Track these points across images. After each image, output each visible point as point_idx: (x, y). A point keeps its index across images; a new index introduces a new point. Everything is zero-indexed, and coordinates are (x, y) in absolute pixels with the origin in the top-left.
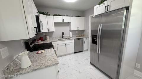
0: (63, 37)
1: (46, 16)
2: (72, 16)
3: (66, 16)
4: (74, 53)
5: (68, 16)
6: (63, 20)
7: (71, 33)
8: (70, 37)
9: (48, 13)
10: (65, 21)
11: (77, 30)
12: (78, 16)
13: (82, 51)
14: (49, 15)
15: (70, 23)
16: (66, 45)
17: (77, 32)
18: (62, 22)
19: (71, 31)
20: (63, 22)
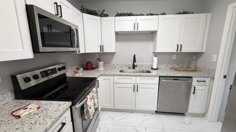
0: (134, 67)
1: (98, 18)
2: (164, 14)
3: (147, 15)
4: (157, 112)
6: (136, 25)
7: (155, 59)
8: (152, 69)
9: (104, 11)
10: (141, 28)
11: (175, 51)
12: (184, 13)
13: (182, 114)
14: (107, 16)
15: (156, 32)
16: (136, 88)
17: (174, 57)
19: (156, 54)
20: (136, 30)
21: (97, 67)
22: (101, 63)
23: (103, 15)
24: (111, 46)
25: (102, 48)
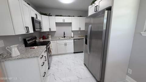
0: (64, 37)
1: (48, 16)
2: (73, 16)
3: (68, 16)
4: (74, 53)
5: (69, 16)
6: (64, 20)
7: (72, 33)
8: (72, 37)
9: (50, 14)
10: (66, 21)
11: (79, 30)
12: (80, 16)
13: (82, 52)
14: (51, 16)
15: (71, 23)
17: (79, 32)
18: (62, 22)
19: (73, 31)
20: (64, 22)
21: (48, 38)
22: (50, 36)
23: (50, 15)
24: (54, 28)
25: (50, 29)
